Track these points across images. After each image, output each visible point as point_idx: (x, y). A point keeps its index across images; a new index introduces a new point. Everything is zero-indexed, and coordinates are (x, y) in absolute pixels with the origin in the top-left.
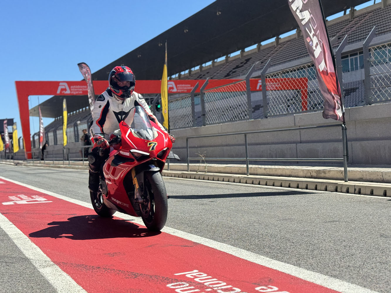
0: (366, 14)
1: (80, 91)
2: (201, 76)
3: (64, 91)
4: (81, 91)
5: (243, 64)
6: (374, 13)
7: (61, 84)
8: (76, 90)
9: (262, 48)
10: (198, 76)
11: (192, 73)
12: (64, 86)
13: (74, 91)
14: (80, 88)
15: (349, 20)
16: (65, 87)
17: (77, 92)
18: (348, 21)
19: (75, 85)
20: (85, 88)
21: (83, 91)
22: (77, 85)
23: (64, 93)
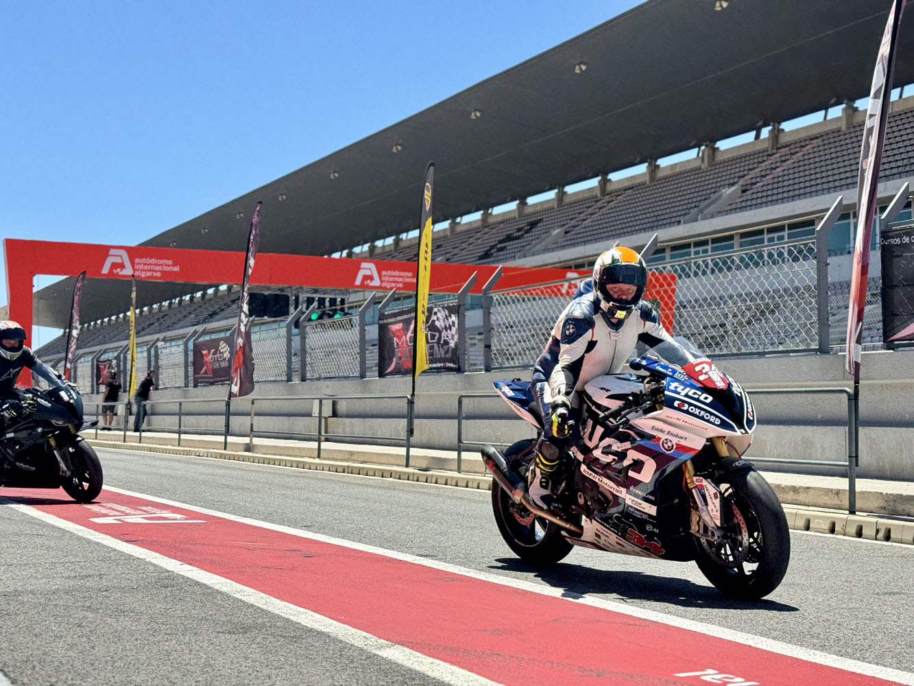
0: (806, 140)
1: (155, 271)
3: (119, 270)
4: (159, 271)
5: (523, 232)
6: (823, 140)
7: (112, 252)
8: (146, 267)
9: (567, 200)
12: (120, 256)
13: (142, 270)
14: (157, 265)
15: (767, 151)
16: (122, 260)
17: (149, 274)
18: (765, 154)
19: (146, 257)
20: (169, 266)
21: (162, 272)
22: (151, 258)
23: (118, 273)
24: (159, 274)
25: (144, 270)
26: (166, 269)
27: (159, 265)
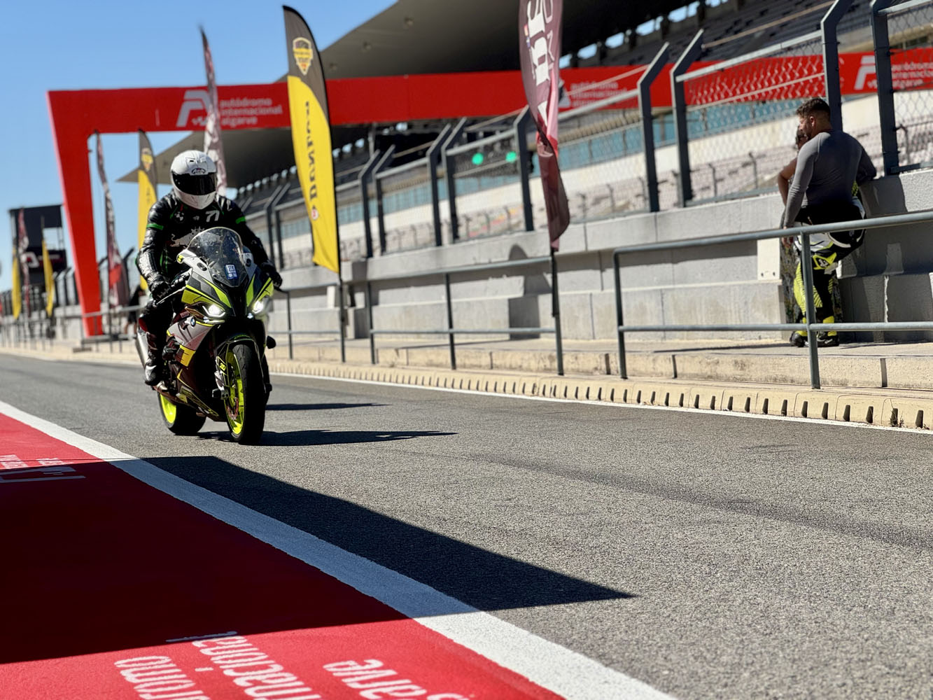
1: (248, 116)
2: (736, 28)
3: (200, 119)
4: (254, 116)
7: (188, 95)
8: (236, 112)
10: (727, 27)
11: (710, 14)
12: (201, 100)
13: (231, 117)
14: (249, 107)
16: (203, 104)
17: (241, 121)
19: (235, 98)
20: (266, 107)
21: (260, 117)
22: (242, 98)
23: (198, 124)
24: (254, 121)
25: (234, 117)
26: (263, 112)
27: (254, 107)
